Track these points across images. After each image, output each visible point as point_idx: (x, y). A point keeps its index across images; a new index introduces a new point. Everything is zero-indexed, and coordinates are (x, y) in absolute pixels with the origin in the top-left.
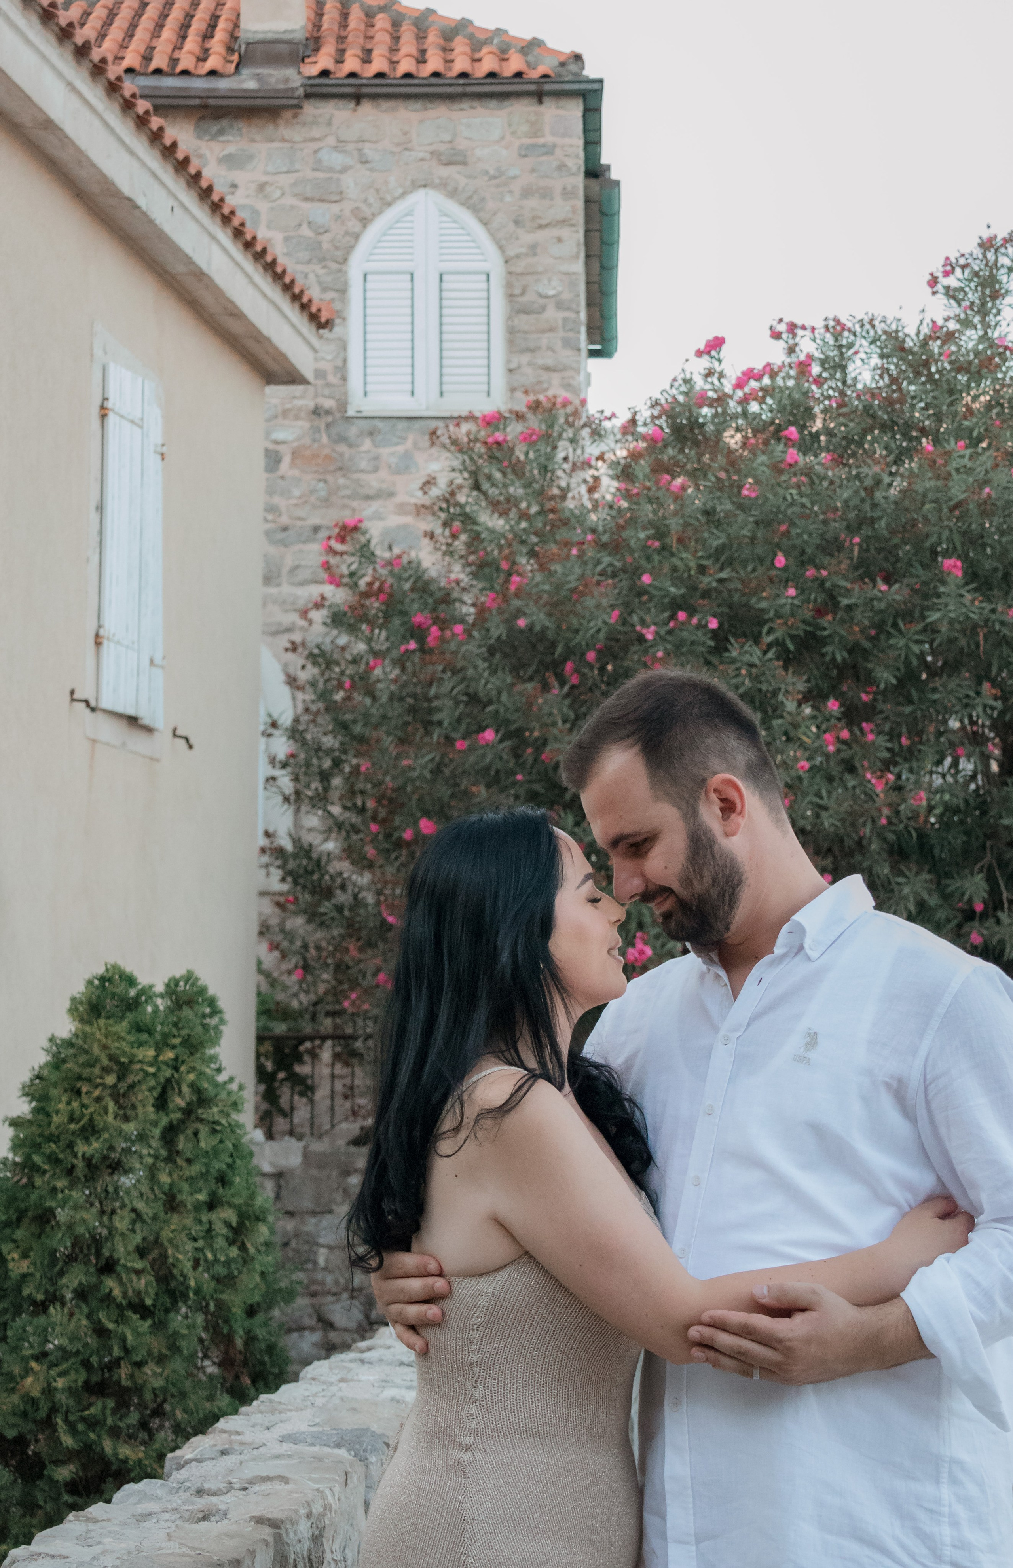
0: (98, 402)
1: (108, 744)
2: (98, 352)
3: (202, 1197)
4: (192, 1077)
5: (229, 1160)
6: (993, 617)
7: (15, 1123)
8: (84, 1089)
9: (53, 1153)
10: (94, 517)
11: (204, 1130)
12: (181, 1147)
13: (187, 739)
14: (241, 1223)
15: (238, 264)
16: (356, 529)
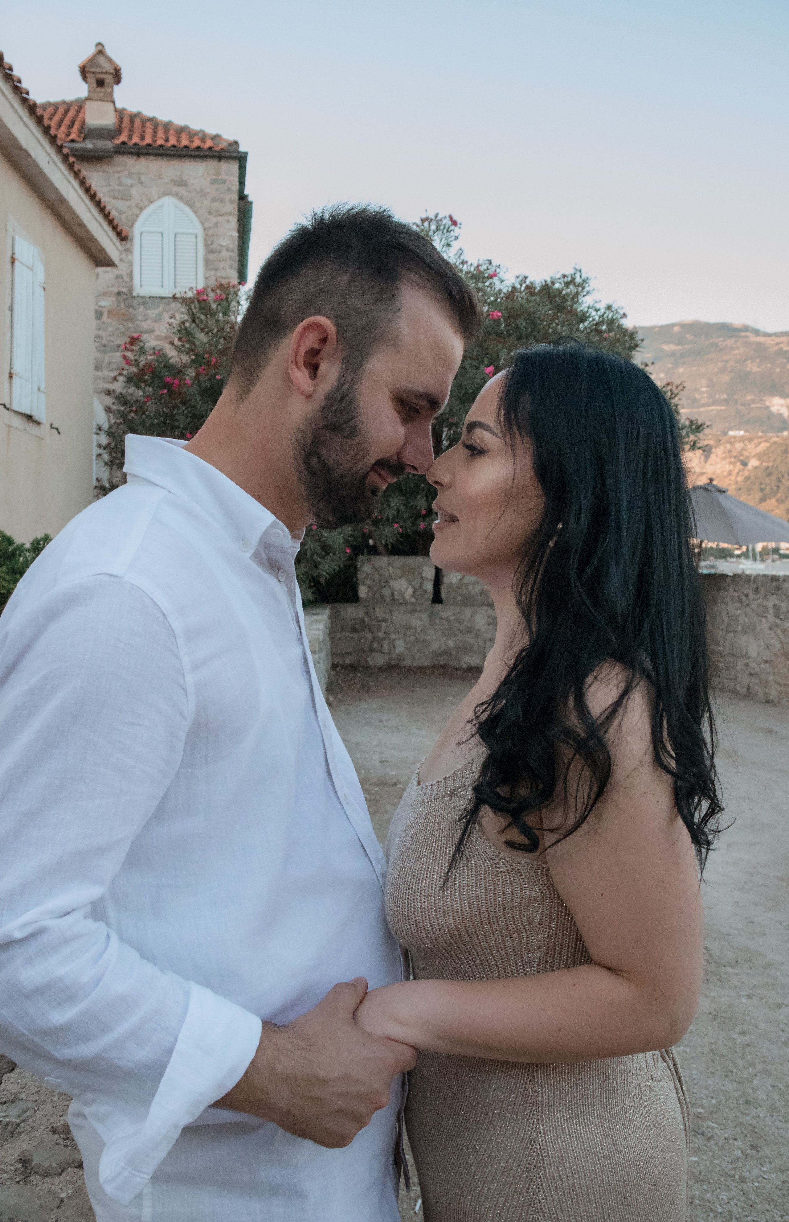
0: (9, 255)
1: (16, 428)
2: (10, 229)
10: (8, 313)
13: (57, 429)
16: (138, 339)
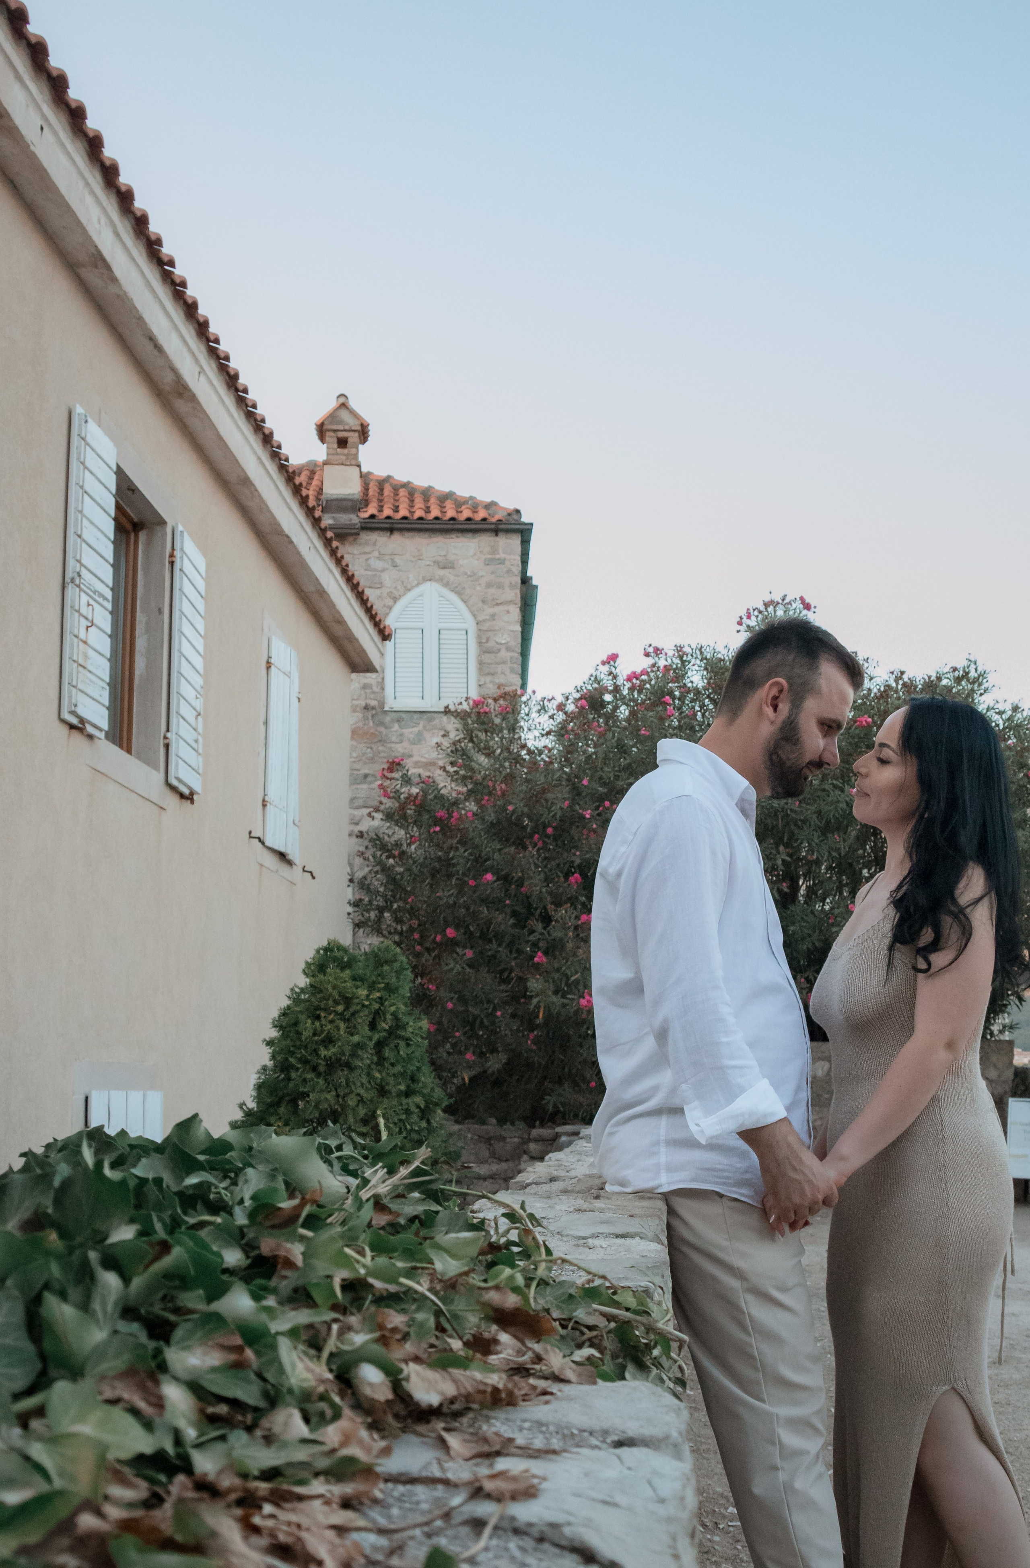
0: (265, 659)
1: (269, 869)
2: (266, 629)
3: (403, 1087)
4: (393, 1009)
5: (418, 1064)
6: (786, 807)
7: (270, 1043)
8: (323, 1014)
9: (303, 1056)
10: (263, 728)
11: (402, 1044)
12: (387, 1054)
13: (311, 873)
14: (427, 1107)
15: (343, 590)
16: (399, 764)
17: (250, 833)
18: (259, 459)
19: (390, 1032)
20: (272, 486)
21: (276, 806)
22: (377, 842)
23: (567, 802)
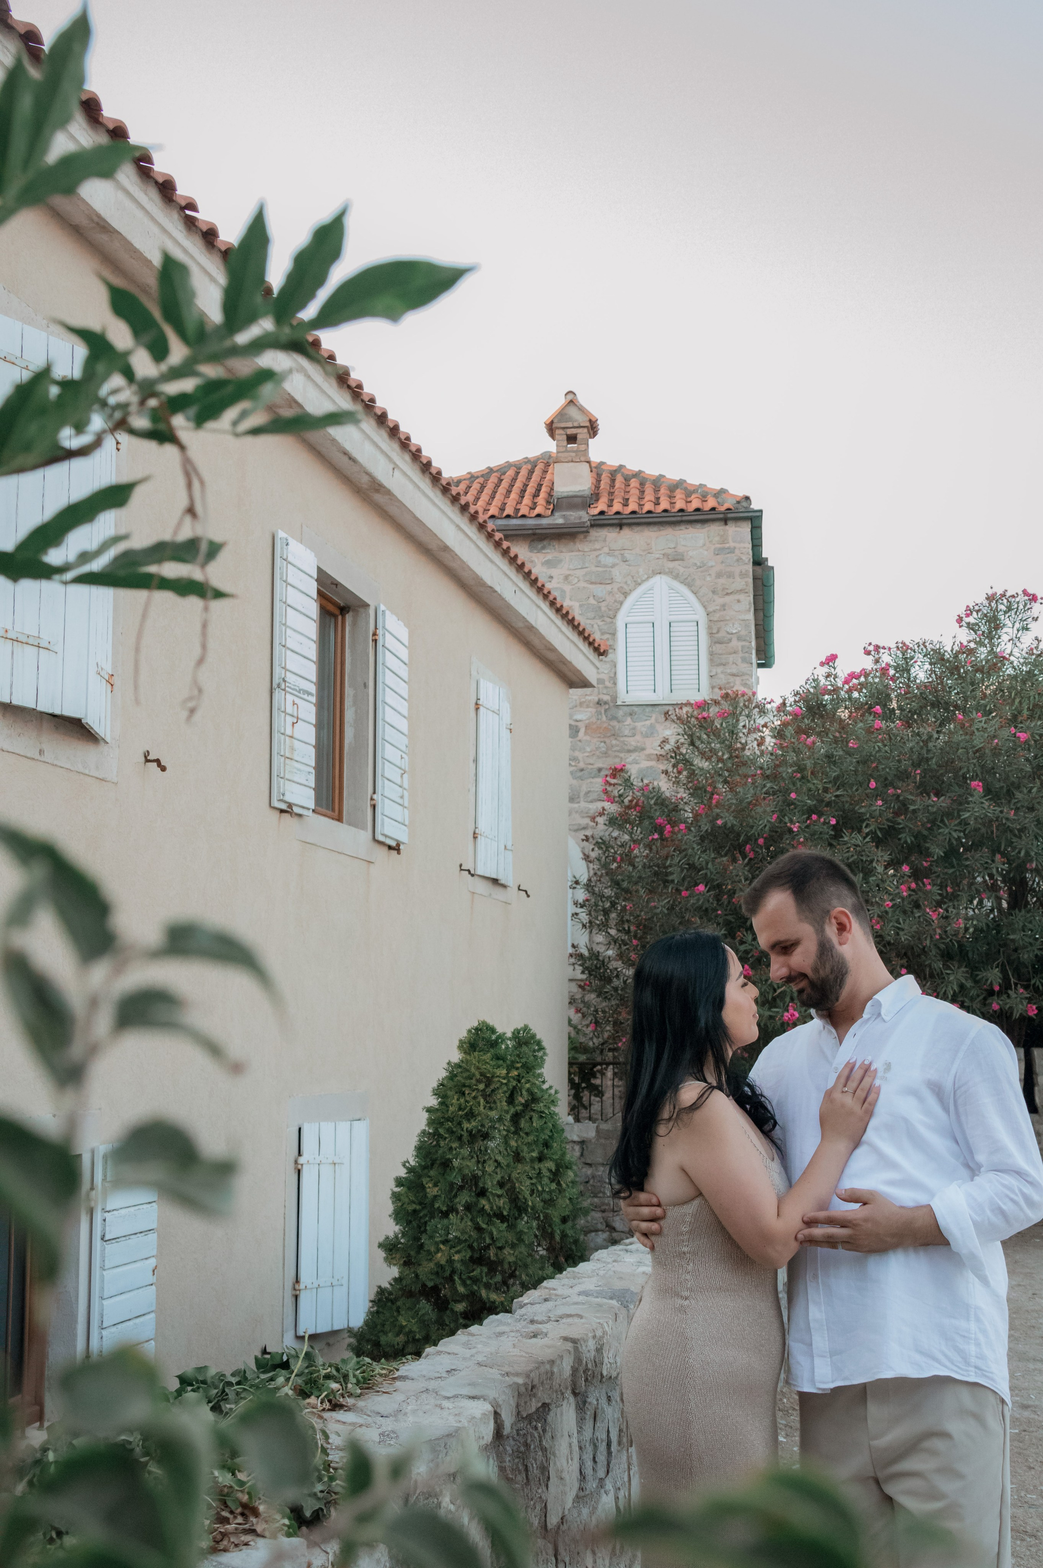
0: (474, 701)
1: (481, 895)
2: (474, 673)
3: (535, 1154)
4: (528, 1086)
5: (550, 1134)
6: (1001, 815)
7: (429, 1110)
8: (467, 1092)
9: (450, 1127)
10: (473, 766)
11: (535, 1116)
12: (522, 1126)
13: (526, 892)
14: (557, 1170)
15: (552, 621)
16: (622, 770)
17: (461, 865)
18: (458, 526)
19: (526, 1105)
20: (473, 546)
21: (486, 837)
22: (602, 844)
23: (775, 815)
